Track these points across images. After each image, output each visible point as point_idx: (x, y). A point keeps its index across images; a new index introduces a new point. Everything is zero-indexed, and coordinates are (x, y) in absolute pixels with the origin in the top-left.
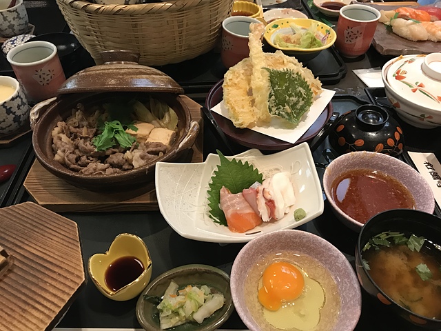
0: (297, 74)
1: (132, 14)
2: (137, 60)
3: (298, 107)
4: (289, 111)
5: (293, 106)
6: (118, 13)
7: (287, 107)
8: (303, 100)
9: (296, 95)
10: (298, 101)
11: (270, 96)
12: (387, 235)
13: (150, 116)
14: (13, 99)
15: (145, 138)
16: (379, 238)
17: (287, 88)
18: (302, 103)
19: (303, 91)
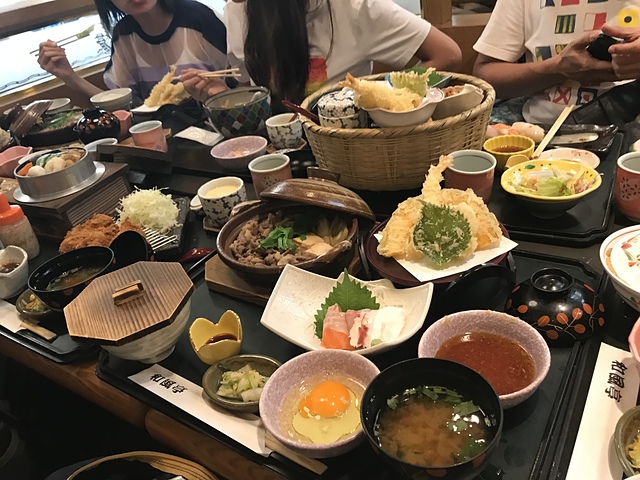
0: (458, 212)
1: (344, 137)
2: (337, 179)
3: (450, 248)
4: (438, 249)
5: (444, 246)
6: (332, 135)
7: (436, 245)
8: (457, 241)
9: (450, 234)
10: (451, 242)
11: (417, 229)
12: (443, 390)
13: (326, 231)
14: (231, 196)
15: (306, 248)
16: (432, 390)
17: (441, 226)
18: (455, 245)
19: (459, 232)
